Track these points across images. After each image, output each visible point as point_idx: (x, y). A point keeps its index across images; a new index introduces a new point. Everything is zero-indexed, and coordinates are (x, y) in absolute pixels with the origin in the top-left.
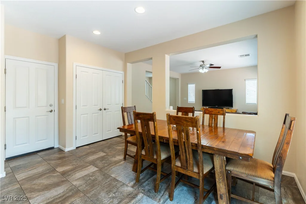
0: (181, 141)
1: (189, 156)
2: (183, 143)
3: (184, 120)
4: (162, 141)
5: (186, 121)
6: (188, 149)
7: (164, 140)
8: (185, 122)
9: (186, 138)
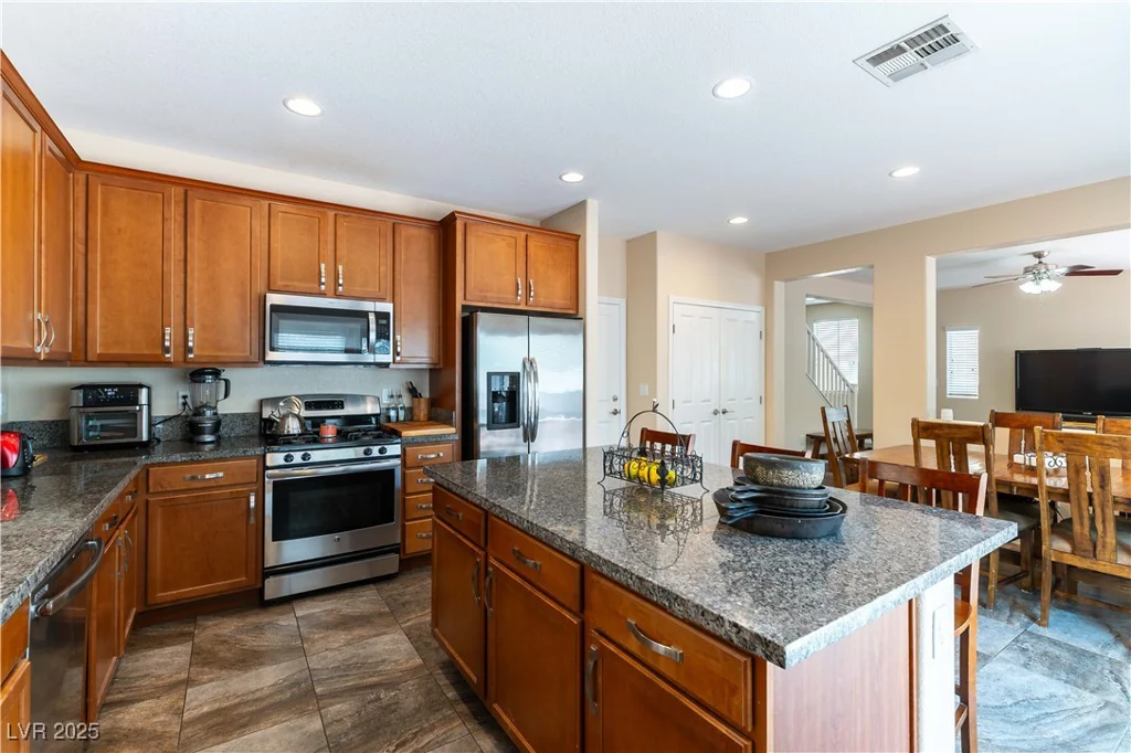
0: (1078, 490)
1: (1104, 526)
2: (1085, 496)
3: (1094, 442)
4: (1005, 491)
5: (1102, 444)
6: (1103, 511)
7: (1011, 488)
8: (1099, 448)
9: (1096, 484)
